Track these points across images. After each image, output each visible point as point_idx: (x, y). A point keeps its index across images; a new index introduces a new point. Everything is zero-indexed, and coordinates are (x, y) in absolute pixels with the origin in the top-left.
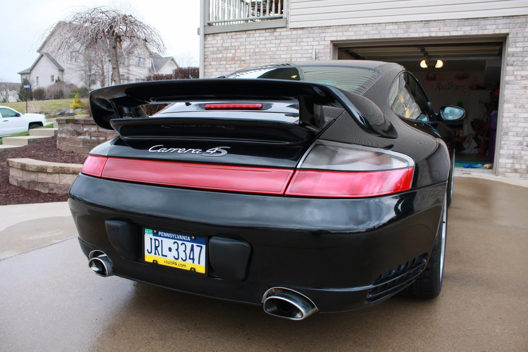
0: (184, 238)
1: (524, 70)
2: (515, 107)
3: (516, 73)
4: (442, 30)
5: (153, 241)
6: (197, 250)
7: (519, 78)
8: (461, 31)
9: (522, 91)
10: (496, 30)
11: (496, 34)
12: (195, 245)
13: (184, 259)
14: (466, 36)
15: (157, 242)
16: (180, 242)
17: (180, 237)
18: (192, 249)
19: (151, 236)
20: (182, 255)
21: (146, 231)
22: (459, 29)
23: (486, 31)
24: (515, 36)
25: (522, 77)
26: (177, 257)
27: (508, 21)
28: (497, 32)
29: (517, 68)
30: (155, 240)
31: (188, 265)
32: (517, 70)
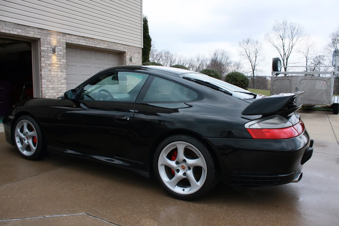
1: (49, 61)
2: (47, 82)
3: (46, 62)
4: (4, 28)
7: (47, 65)
8: (16, 31)
9: (49, 73)
10: (34, 35)
11: (34, 38)
14: (19, 35)
22: (14, 30)
23: (30, 35)
24: (43, 40)
25: (48, 64)
27: (39, 31)
28: (35, 36)
29: (46, 59)
32: (46, 60)
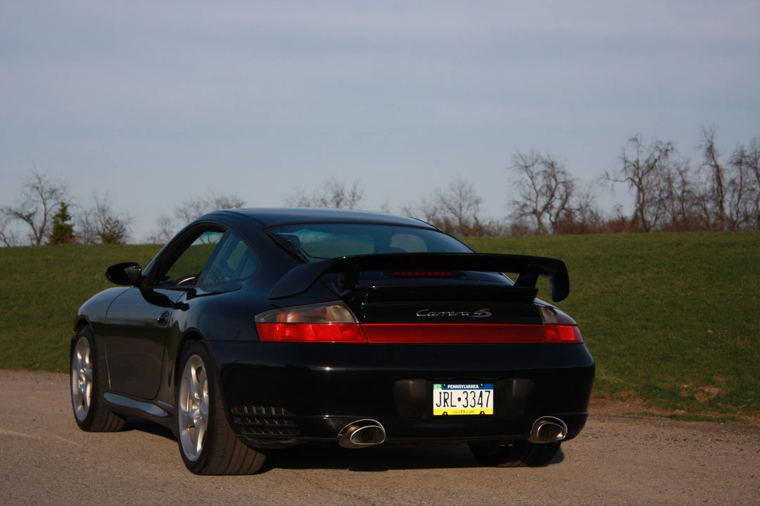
0: (473, 386)
5: (442, 395)
6: (485, 394)
12: (484, 391)
13: (473, 405)
15: (446, 394)
16: (469, 391)
17: (469, 386)
18: (481, 395)
19: (441, 390)
20: (471, 402)
21: (435, 386)
26: (466, 405)
30: (445, 393)
31: (476, 411)
